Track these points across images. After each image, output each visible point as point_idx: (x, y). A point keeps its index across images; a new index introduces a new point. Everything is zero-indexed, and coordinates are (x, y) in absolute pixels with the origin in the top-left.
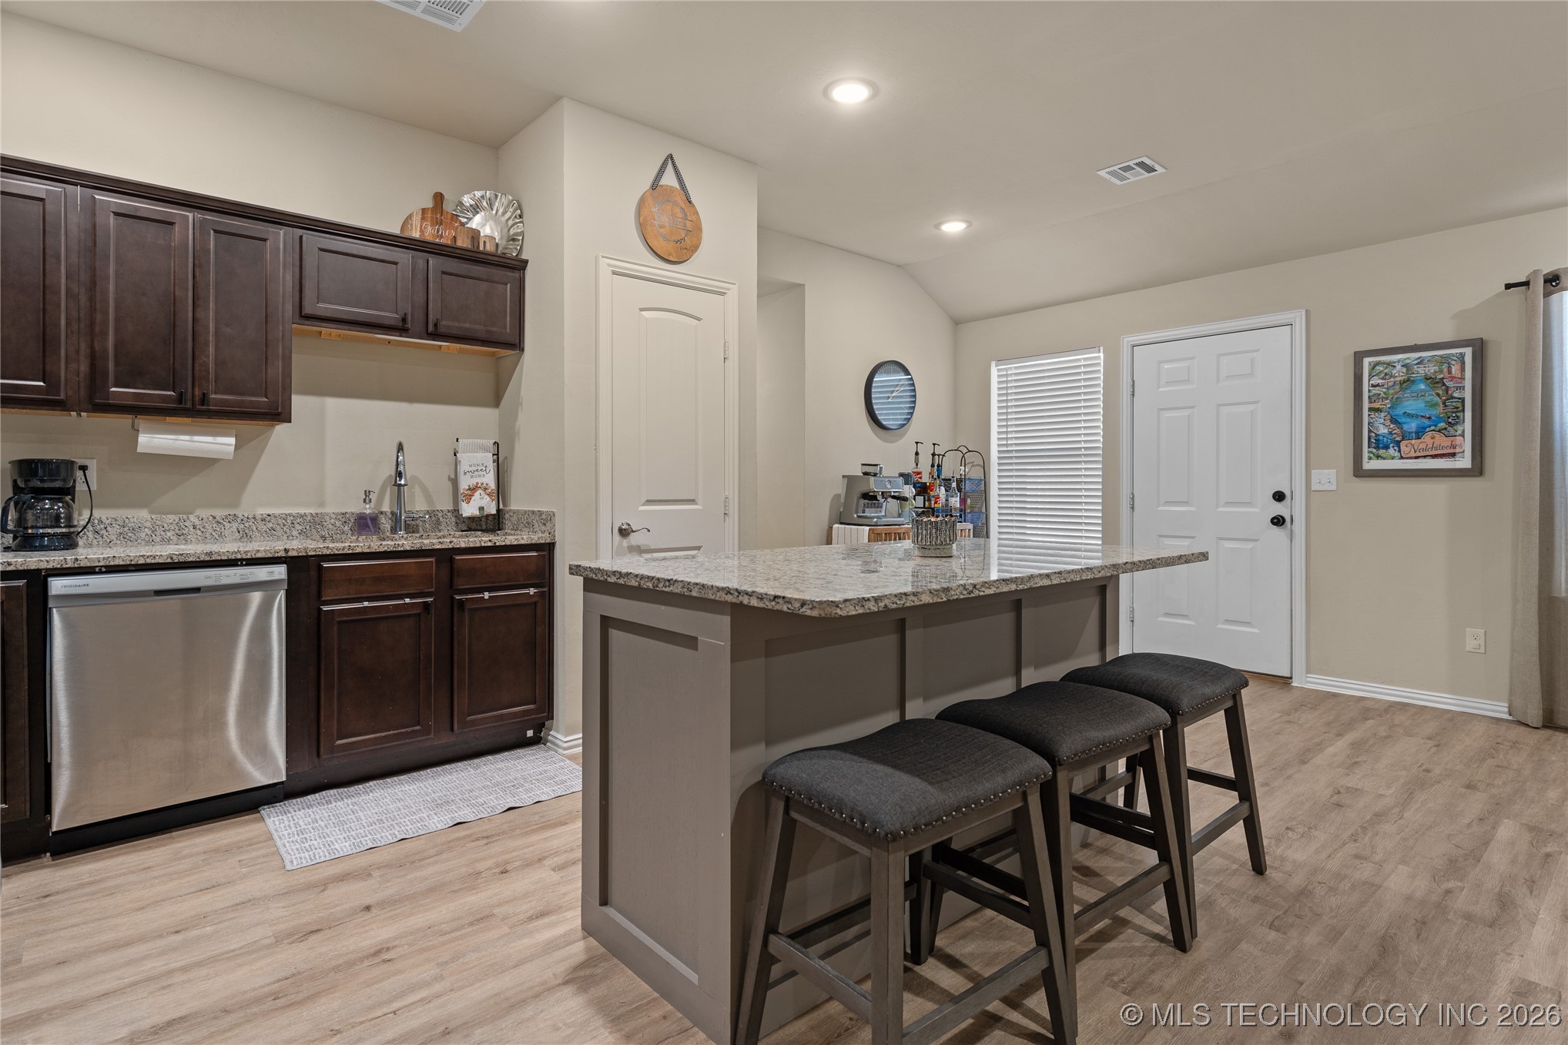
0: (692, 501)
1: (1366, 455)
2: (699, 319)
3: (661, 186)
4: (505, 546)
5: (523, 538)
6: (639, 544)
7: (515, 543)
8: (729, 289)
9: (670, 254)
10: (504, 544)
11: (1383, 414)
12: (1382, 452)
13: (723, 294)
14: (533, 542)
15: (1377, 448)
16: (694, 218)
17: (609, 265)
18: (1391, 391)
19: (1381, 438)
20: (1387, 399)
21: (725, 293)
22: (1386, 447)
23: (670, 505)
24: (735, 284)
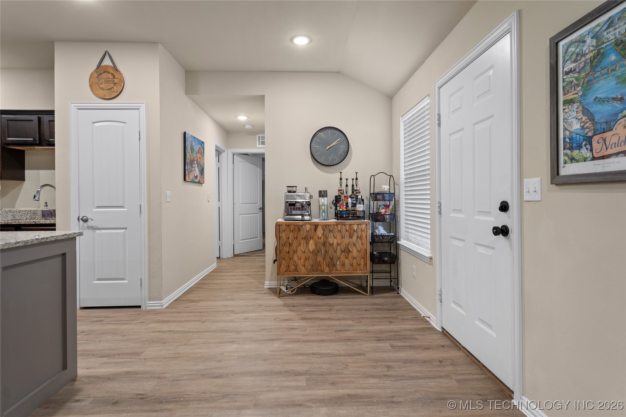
0: (122, 207)
1: (562, 158)
2: (125, 123)
3: (102, 66)
4: (40, 224)
5: (47, 221)
6: (92, 225)
7: (44, 223)
8: (141, 106)
9: (105, 96)
10: (39, 223)
11: (575, 106)
12: (575, 153)
13: (138, 109)
14: (52, 223)
15: (571, 149)
16: (119, 77)
17: (75, 106)
18: (583, 74)
19: (574, 135)
20: (578, 85)
21: (139, 108)
22: (579, 147)
23: (102, 208)
24: (144, 103)
